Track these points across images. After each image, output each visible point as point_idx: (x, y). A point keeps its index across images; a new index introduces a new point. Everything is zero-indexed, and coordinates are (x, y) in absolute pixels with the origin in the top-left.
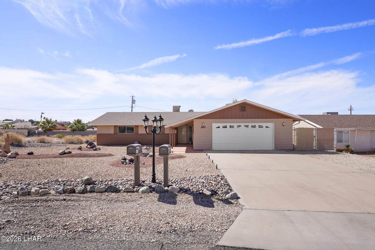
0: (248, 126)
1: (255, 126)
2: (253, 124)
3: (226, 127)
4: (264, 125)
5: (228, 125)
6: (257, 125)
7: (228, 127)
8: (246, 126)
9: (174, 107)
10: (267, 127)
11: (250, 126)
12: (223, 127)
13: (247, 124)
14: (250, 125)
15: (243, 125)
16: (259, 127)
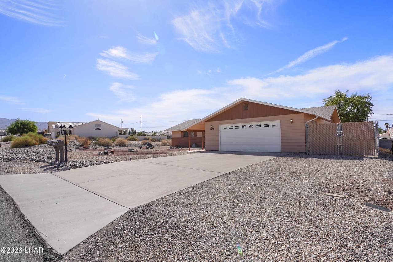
0: (253, 125)
1: (260, 125)
2: (258, 124)
3: (232, 128)
4: (270, 123)
5: (234, 126)
6: (262, 124)
7: (234, 127)
8: (251, 125)
10: (273, 126)
11: (255, 126)
12: (229, 128)
13: (251, 124)
14: (255, 124)
15: (247, 124)
16: (264, 126)
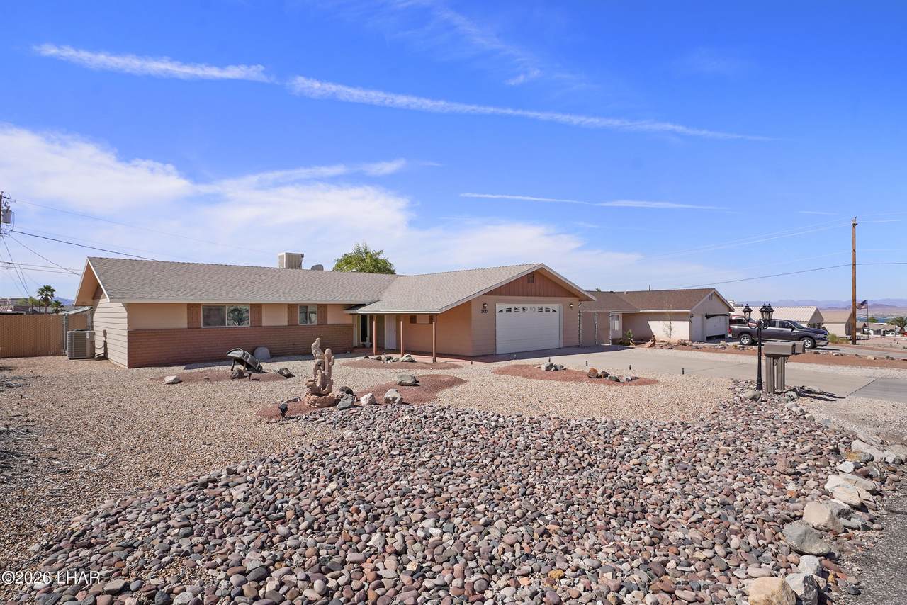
2: (540, 306)
4: (551, 307)
5: (513, 307)
6: (544, 307)
7: (513, 310)
8: (532, 308)
9: (289, 256)
10: (553, 311)
12: (507, 311)
13: (534, 306)
14: (537, 307)
15: (529, 307)
16: (546, 311)
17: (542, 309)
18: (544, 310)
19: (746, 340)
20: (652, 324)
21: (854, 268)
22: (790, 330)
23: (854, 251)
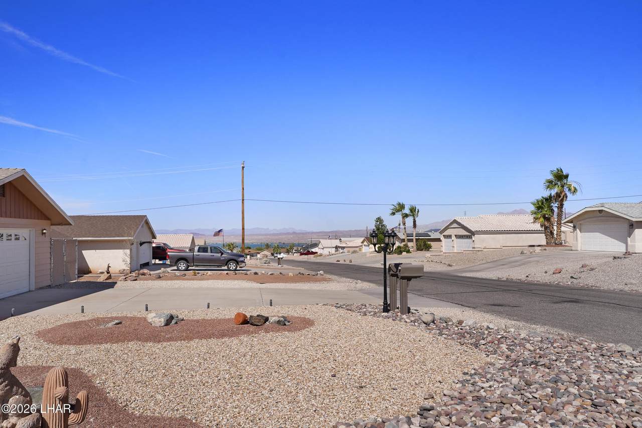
4: (21, 233)
6: (13, 233)
16: (15, 239)
17: (11, 235)
18: (13, 237)
19: (182, 266)
20: (86, 253)
21: (243, 203)
22: (219, 255)
23: (243, 189)
